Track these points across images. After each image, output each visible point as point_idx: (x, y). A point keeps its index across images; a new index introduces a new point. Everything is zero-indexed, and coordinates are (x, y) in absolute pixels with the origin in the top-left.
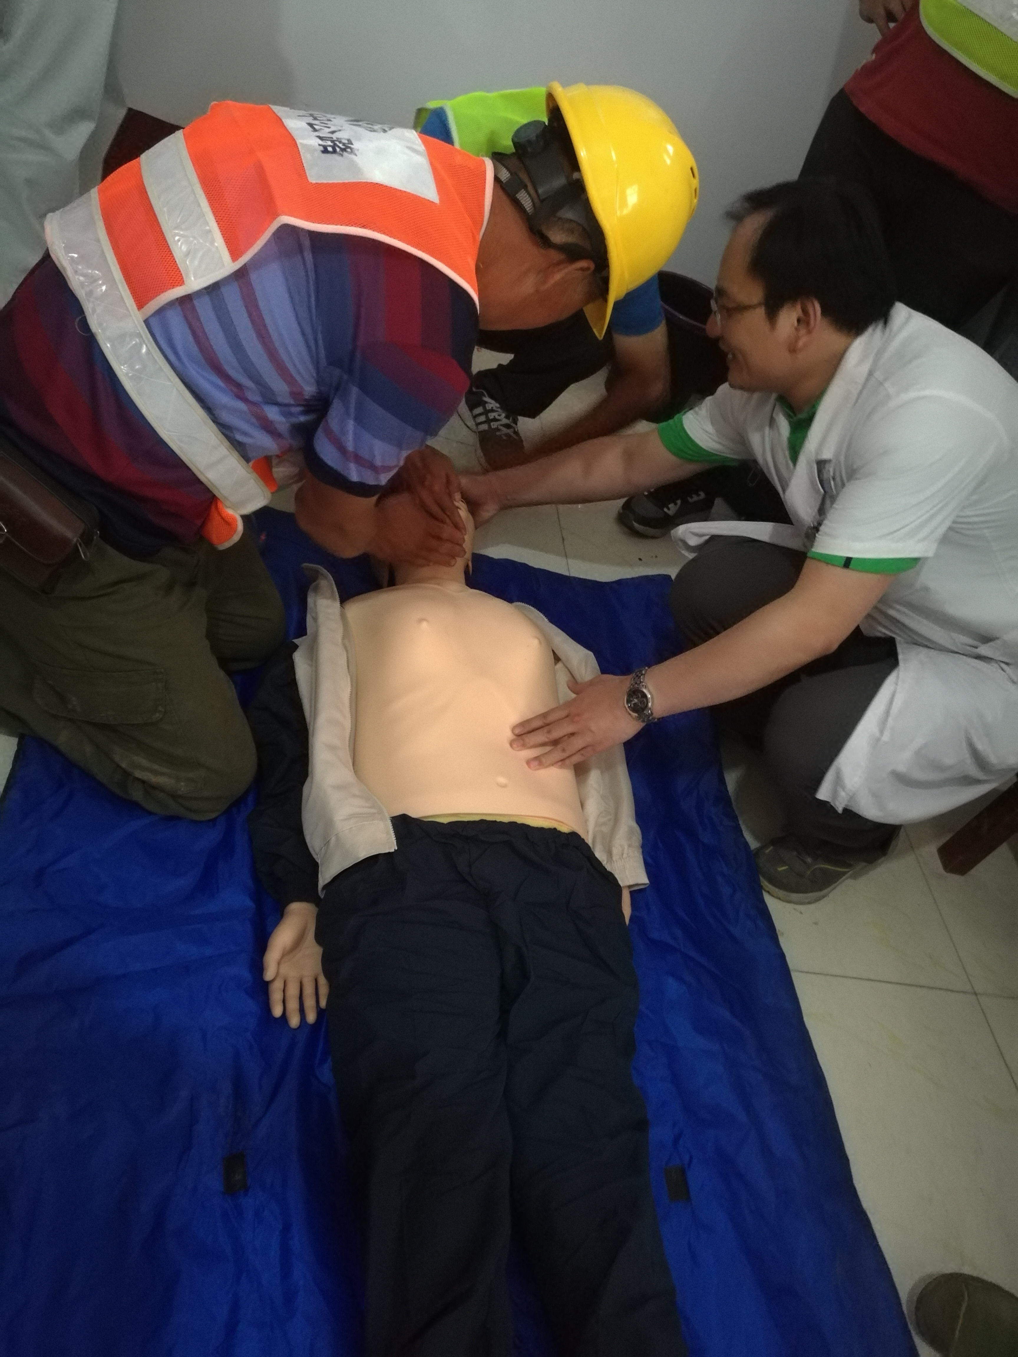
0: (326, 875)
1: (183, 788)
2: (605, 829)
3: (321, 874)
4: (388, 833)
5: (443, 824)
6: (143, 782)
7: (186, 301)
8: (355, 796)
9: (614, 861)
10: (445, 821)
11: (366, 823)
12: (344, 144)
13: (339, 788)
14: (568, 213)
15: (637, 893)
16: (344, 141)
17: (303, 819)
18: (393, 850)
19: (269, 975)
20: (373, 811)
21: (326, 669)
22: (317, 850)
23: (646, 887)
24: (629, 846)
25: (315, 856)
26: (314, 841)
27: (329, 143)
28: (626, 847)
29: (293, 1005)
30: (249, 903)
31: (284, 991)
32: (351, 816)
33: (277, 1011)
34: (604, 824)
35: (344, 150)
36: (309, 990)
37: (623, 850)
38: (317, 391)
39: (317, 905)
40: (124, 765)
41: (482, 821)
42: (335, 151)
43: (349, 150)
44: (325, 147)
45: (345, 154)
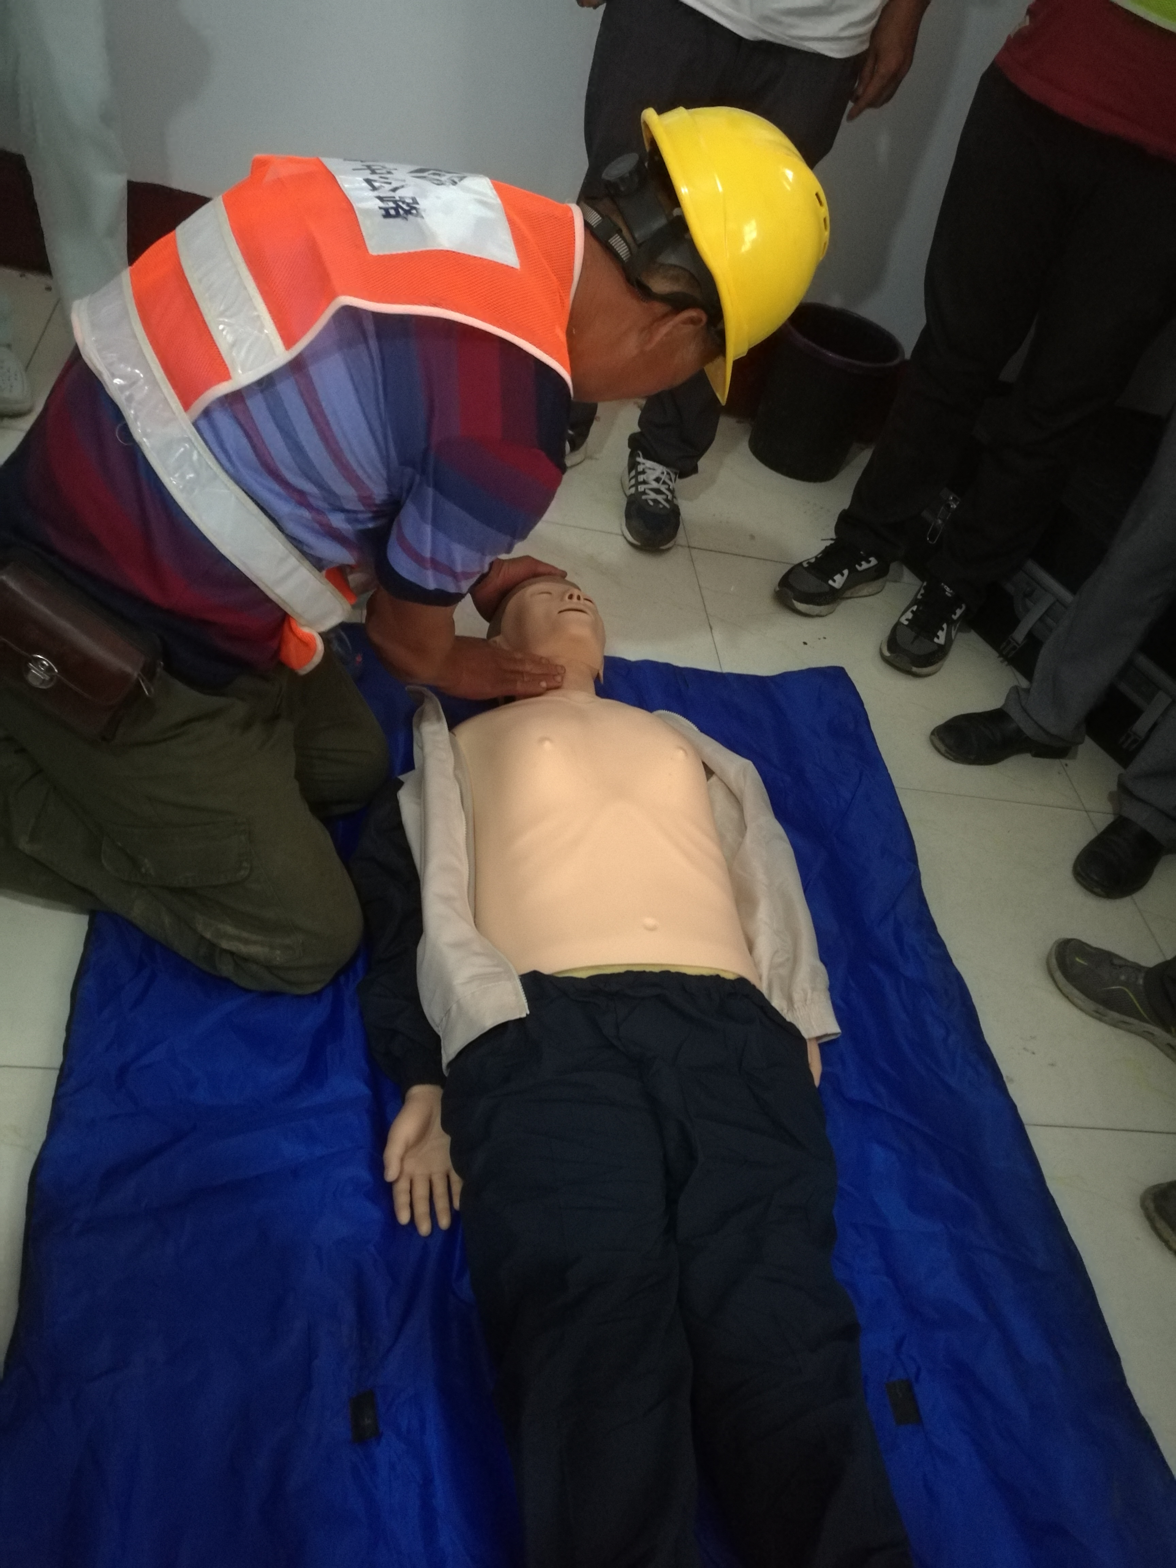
0: (450, 1051)
1: (278, 957)
2: (784, 972)
3: (444, 1050)
4: (517, 995)
5: (581, 979)
6: (232, 954)
8: (477, 954)
9: (795, 1010)
10: (583, 975)
11: (490, 985)
12: (408, 204)
13: (457, 945)
14: (671, 258)
15: (827, 1046)
16: (410, 201)
17: (419, 986)
18: (524, 1015)
19: (391, 1174)
20: (497, 969)
21: (435, 806)
22: (437, 1020)
23: (837, 1037)
24: (814, 989)
25: (436, 1029)
26: (432, 1011)
27: (391, 205)
28: (809, 991)
29: (422, 1208)
30: (363, 1089)
31: (411, 1192)
32: (473, 978)
33: (404, 1217)
34: (781, 965)
35: (408, 212)
36: (440, 1189)
37: (806, 995)
38: (387, 493)
39: (443, 1087)
40: (208, 935)
41: (628, 973)
42: (398, 215)
43: (414, 211)
44: (387, 210)
45: (410, 217)
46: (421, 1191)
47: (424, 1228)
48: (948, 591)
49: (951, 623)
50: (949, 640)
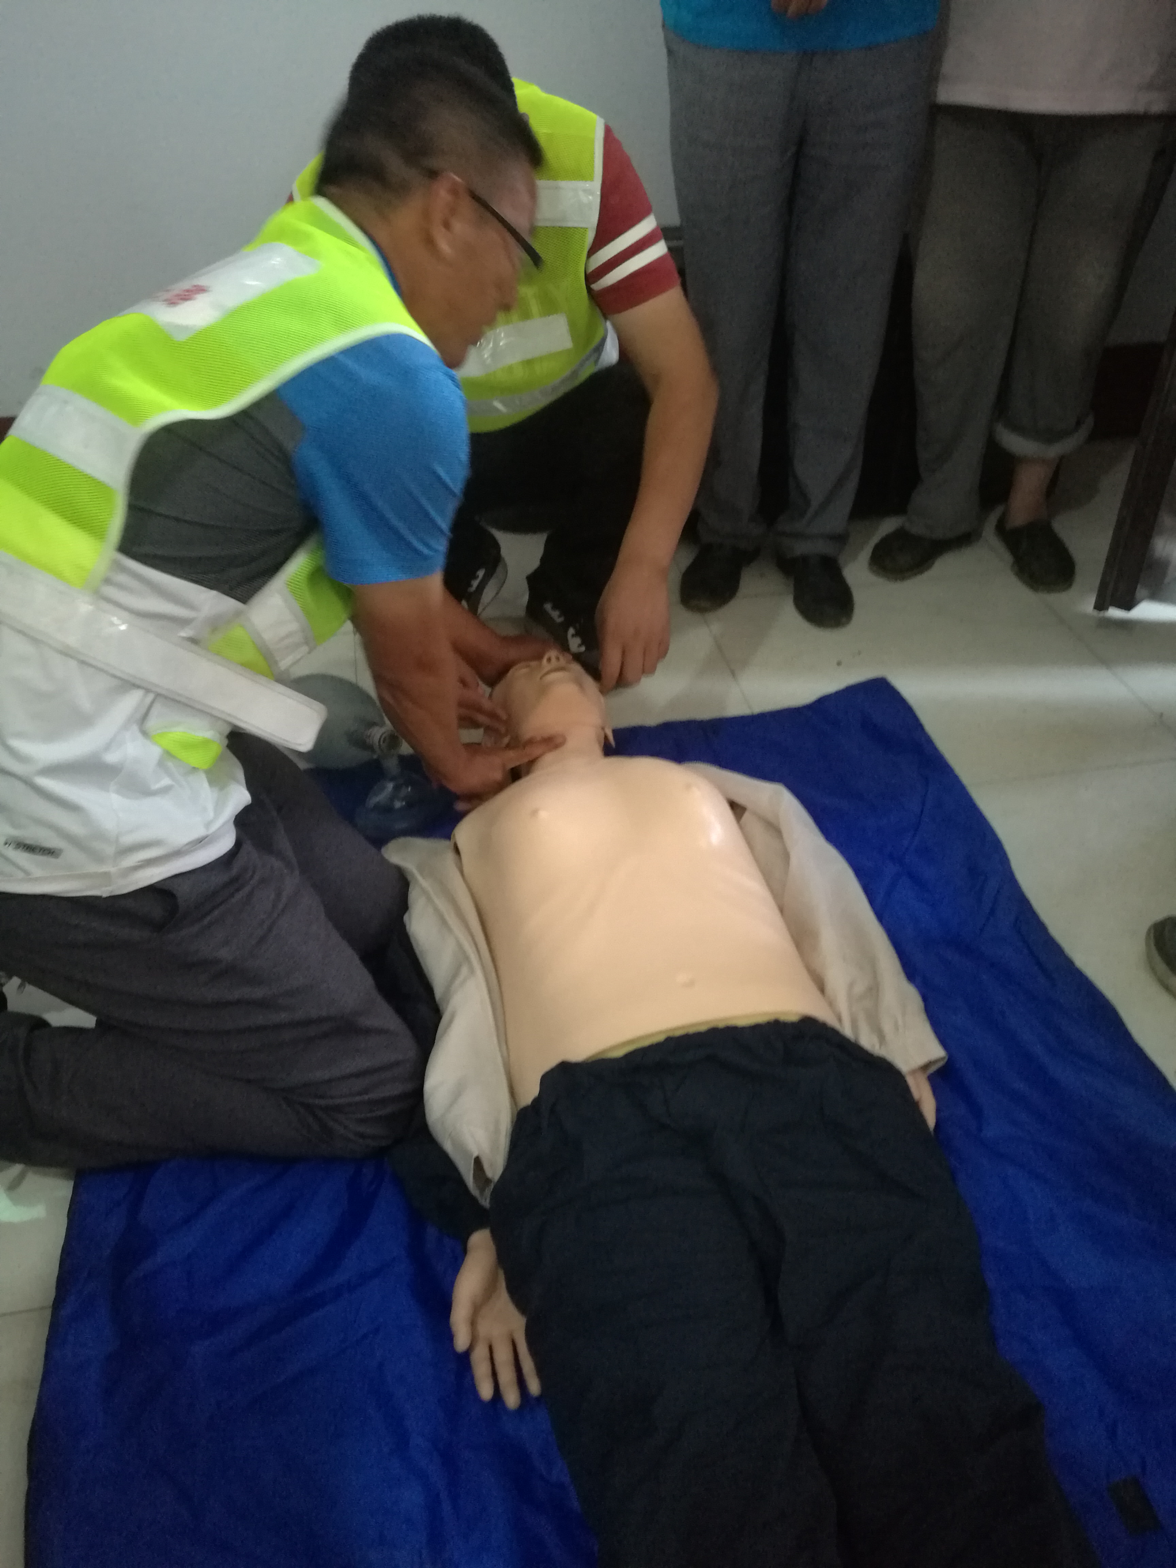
2: (866, 1003)
5: (619, 1059)
9: (887, 1042)
23: (944, 1062)
24: (906, 1014)
28: (901, 1018)
31: (491, 1359)
34: (861, 996)
37: (898, 1021)
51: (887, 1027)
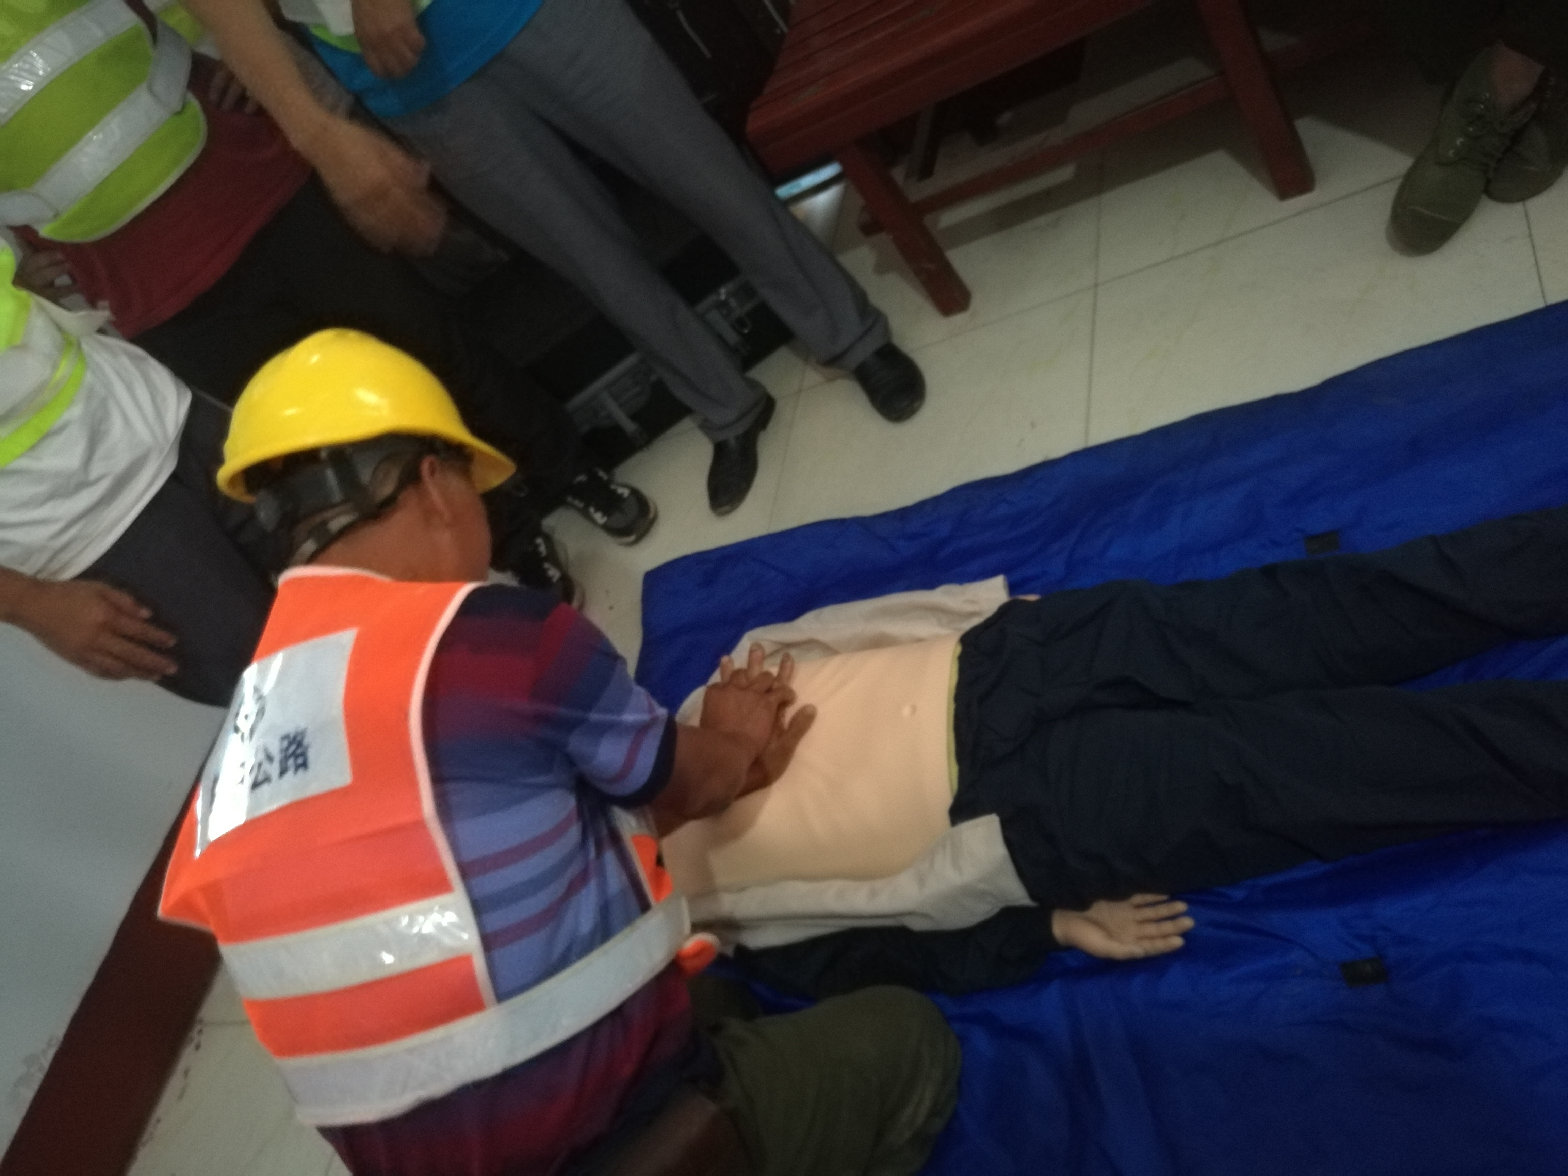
4: (976, 826)
7: (489, 942)
8: (931, 865)
10: (955, 768)
11: (963, 848)
12: (290, 744)
13: (922, 883)
14: (366, 474)
16: (285, 743)
18: (998, 819)
23: (1007, 579)
24: (962, 596)
25: (996, 911)
27: (291, 762)
28: (964, 599)
29: (1168, 927)
32: (956, 865)
33: (1177, 942)
35: (300, 744)
36: (1150, 913)
37: (967, 600)
42: (304, 754)
43: (299, 738)
44: (297, 767)
45: (306, 741)
46: (1151, 929)
47: (1187, 923)
48: (582, 478)
49: (610, 481)
50: (625, 486)
51: (970, 608)
